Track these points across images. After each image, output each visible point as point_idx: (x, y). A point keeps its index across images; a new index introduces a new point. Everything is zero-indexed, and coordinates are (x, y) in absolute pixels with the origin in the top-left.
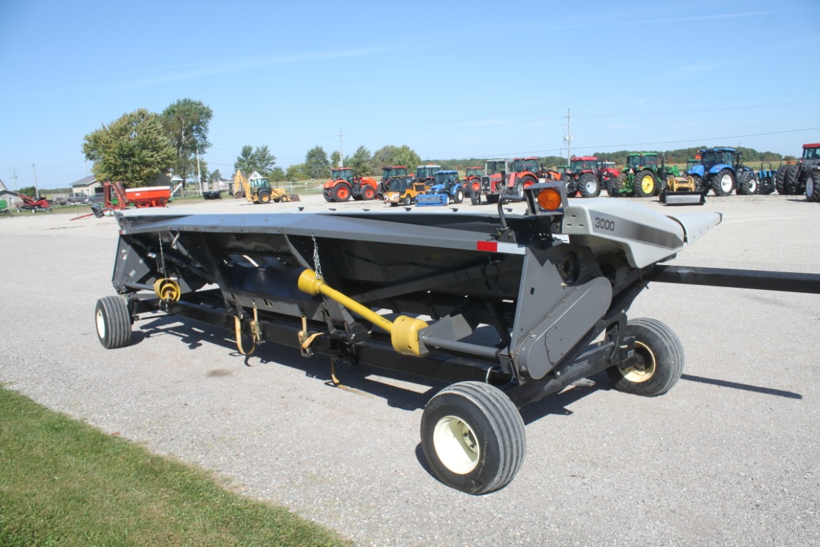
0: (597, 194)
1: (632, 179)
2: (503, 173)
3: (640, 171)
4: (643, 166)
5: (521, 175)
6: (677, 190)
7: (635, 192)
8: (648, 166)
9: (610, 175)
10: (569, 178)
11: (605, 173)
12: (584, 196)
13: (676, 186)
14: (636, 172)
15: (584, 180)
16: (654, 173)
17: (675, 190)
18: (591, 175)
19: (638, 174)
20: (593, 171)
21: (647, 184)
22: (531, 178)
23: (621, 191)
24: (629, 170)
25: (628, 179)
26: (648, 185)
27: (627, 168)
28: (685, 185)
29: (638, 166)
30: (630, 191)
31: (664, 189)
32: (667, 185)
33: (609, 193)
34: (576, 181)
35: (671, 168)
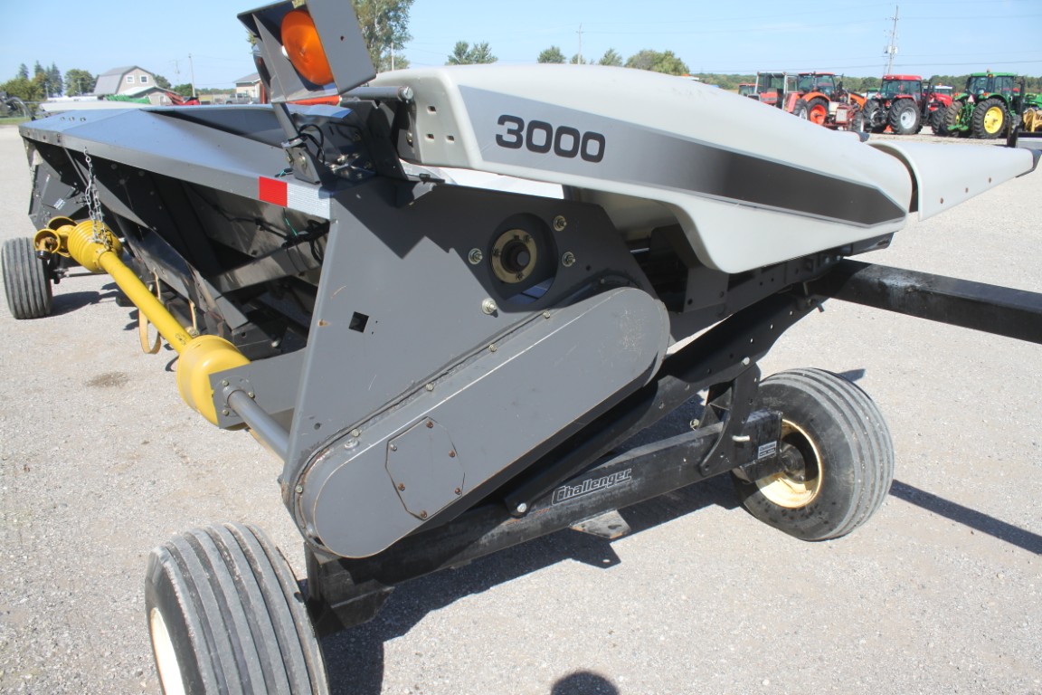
0: (917, 130)
1: (970, 110)
2: (780, 92)
3: (984, 100)
4: (990, 92)
5: (807, 98)
6: (1036, 129)
7: (972, 130)
8: (998, 92)
9: (942, 105)
10: (876, 104)
11: (932, 101)
12: (896, 132)
13: (1035, 124)
14: (977, 100)
15: (899, 109)
16: (1006, 104)
17: (1033, 130)
18: (910, 102)
19: (980, 104)
20: (914, 97)
21: (993, 120)
22: (820, 100)
23: (951, 127)
24: (967, 98)
25: (964, 111)
26: (995, 121)
27: (965, 95)
29: (982, 92)
30: (965, 128)
31: (1017, 128)
32: (1023, 121)
33: (933, 129)
34: (887, 109)
35: (1034, 98)
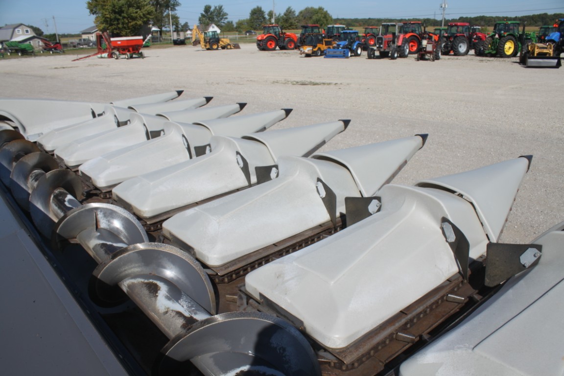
0: (466, 53)
1: (496, 42)
2: (394, 34)
5: (408, 36)
6: (537, 54)
7: (499, 53)
8: (511, 32)
9: (479, 38)
10: (445, 39)
11: (475, 36)
12: (455, 55)
13: (537, 51)
14: (500, 36)
15: (458, 42)
16: (515, 38)
17: (535, 55)
18: (463, 38)
19: (502, 39)
20: (465, 35)
21: (509, 48)
22: (414, 38)
23: (487, 52)
24: (495, 35)
25: (493, 42)
26: (510, 48)
27: (493, 33)
28: (545, 51)
29: (503, 32)
30: (494, 52)
31: (525, 53)
32: (528, 49)
33: (475, 52)
34: (451, 42)
35: (530, 34)
